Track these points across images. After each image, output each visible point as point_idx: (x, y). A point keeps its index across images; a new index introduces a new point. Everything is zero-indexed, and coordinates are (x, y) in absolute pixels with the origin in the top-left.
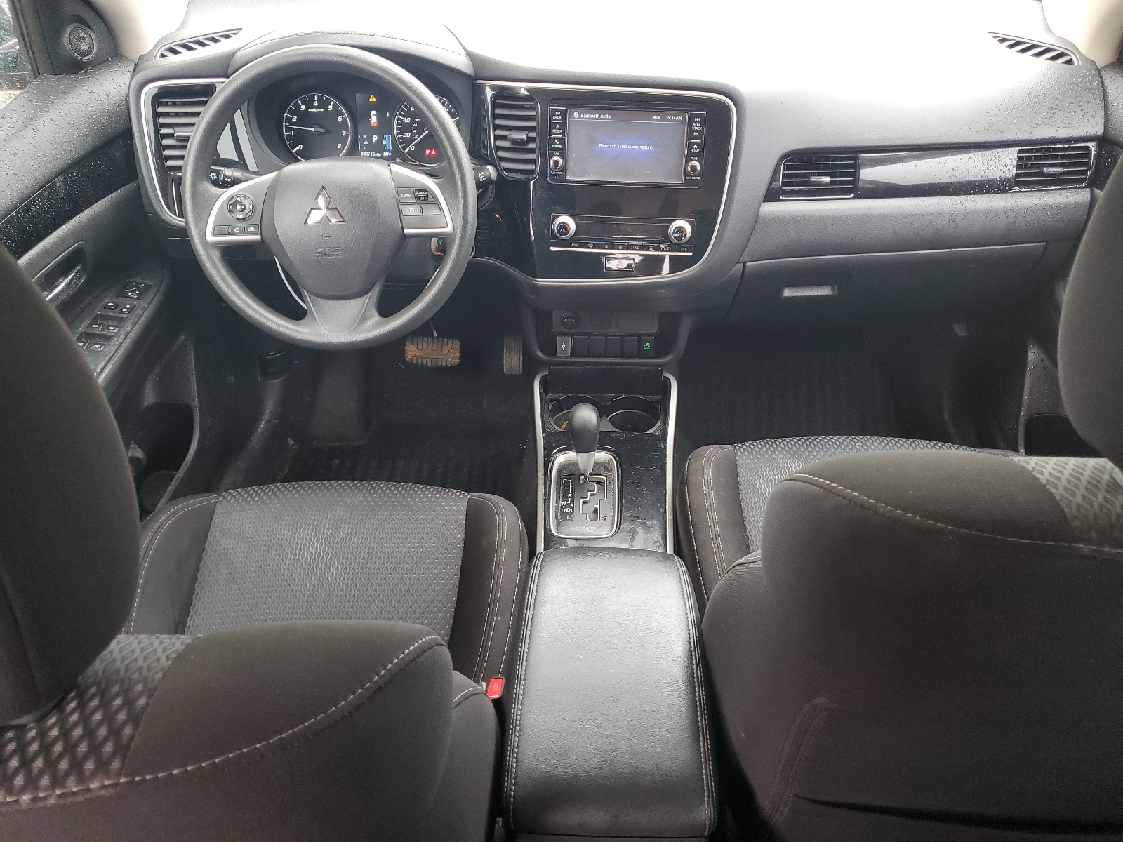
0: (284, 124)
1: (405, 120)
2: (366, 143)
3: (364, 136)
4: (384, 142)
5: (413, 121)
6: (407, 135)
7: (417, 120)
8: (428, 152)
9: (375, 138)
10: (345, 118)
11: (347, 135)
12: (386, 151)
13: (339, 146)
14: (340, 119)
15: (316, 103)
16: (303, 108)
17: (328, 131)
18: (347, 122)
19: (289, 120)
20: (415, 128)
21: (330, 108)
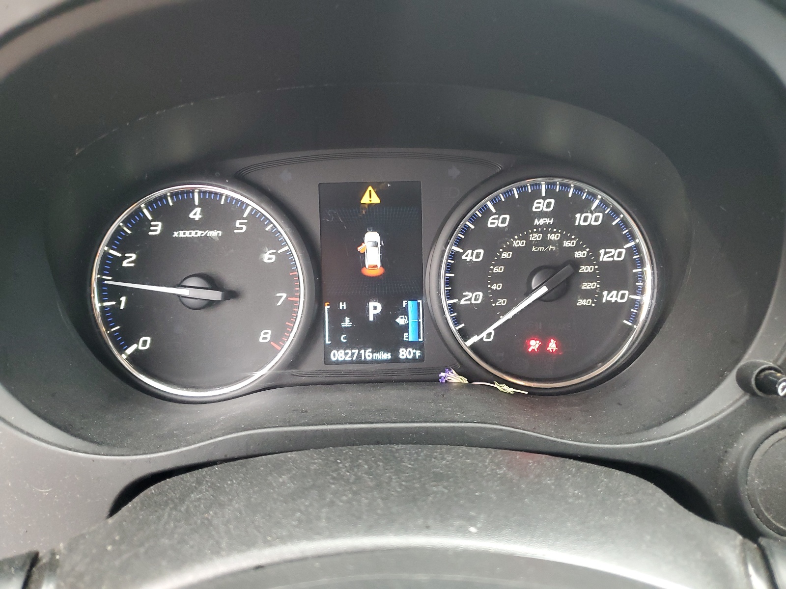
0: (95, 276)
1: (469, 256)
2: (347, 323)
3: (343, 306)
4: (401, 321)
5: (491, 257)
6: (473, 298)
7: (505, 255)
8: (534, 344)
9: (375, 308)
10: (288, 254)
11: (291, 306)
12: (408, 345)
13: (265, 336)
14: (268, 257)
15: (196, 214)
16: (157, 228)
17: (231, 295)
18: (292, 267)
19: (112, 266)
20: (497, 278)
21: (241, 227)
